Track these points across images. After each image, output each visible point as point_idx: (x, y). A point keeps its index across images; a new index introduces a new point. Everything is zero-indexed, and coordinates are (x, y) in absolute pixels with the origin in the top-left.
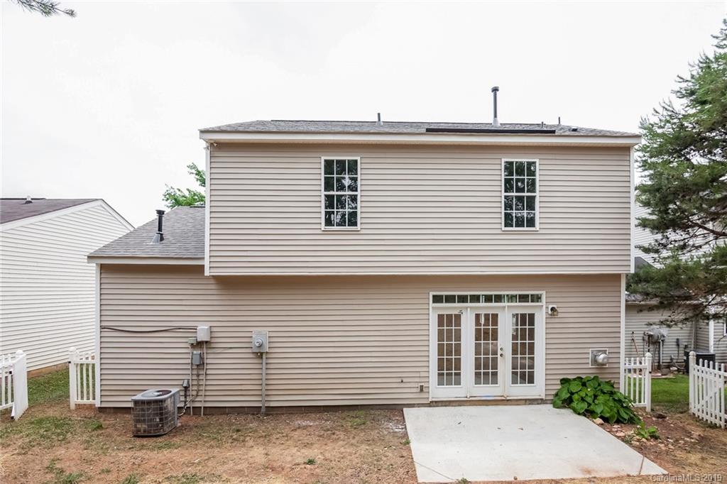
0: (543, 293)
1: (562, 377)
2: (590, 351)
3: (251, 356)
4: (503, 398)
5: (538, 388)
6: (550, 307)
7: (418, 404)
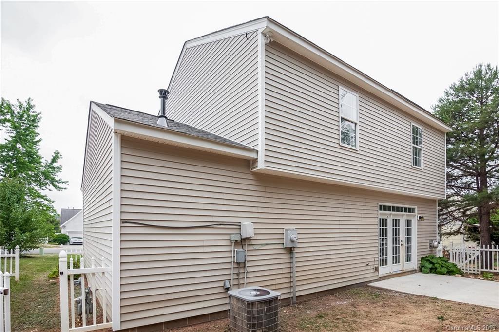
0: (416, 207)
1: (421, 256)
2: (429, 241)
3: (282, 251)
4: (403, 271)
5: (414, 264)
6: (419, 215)
7: (373, 280)
